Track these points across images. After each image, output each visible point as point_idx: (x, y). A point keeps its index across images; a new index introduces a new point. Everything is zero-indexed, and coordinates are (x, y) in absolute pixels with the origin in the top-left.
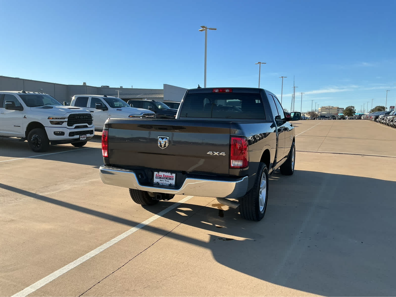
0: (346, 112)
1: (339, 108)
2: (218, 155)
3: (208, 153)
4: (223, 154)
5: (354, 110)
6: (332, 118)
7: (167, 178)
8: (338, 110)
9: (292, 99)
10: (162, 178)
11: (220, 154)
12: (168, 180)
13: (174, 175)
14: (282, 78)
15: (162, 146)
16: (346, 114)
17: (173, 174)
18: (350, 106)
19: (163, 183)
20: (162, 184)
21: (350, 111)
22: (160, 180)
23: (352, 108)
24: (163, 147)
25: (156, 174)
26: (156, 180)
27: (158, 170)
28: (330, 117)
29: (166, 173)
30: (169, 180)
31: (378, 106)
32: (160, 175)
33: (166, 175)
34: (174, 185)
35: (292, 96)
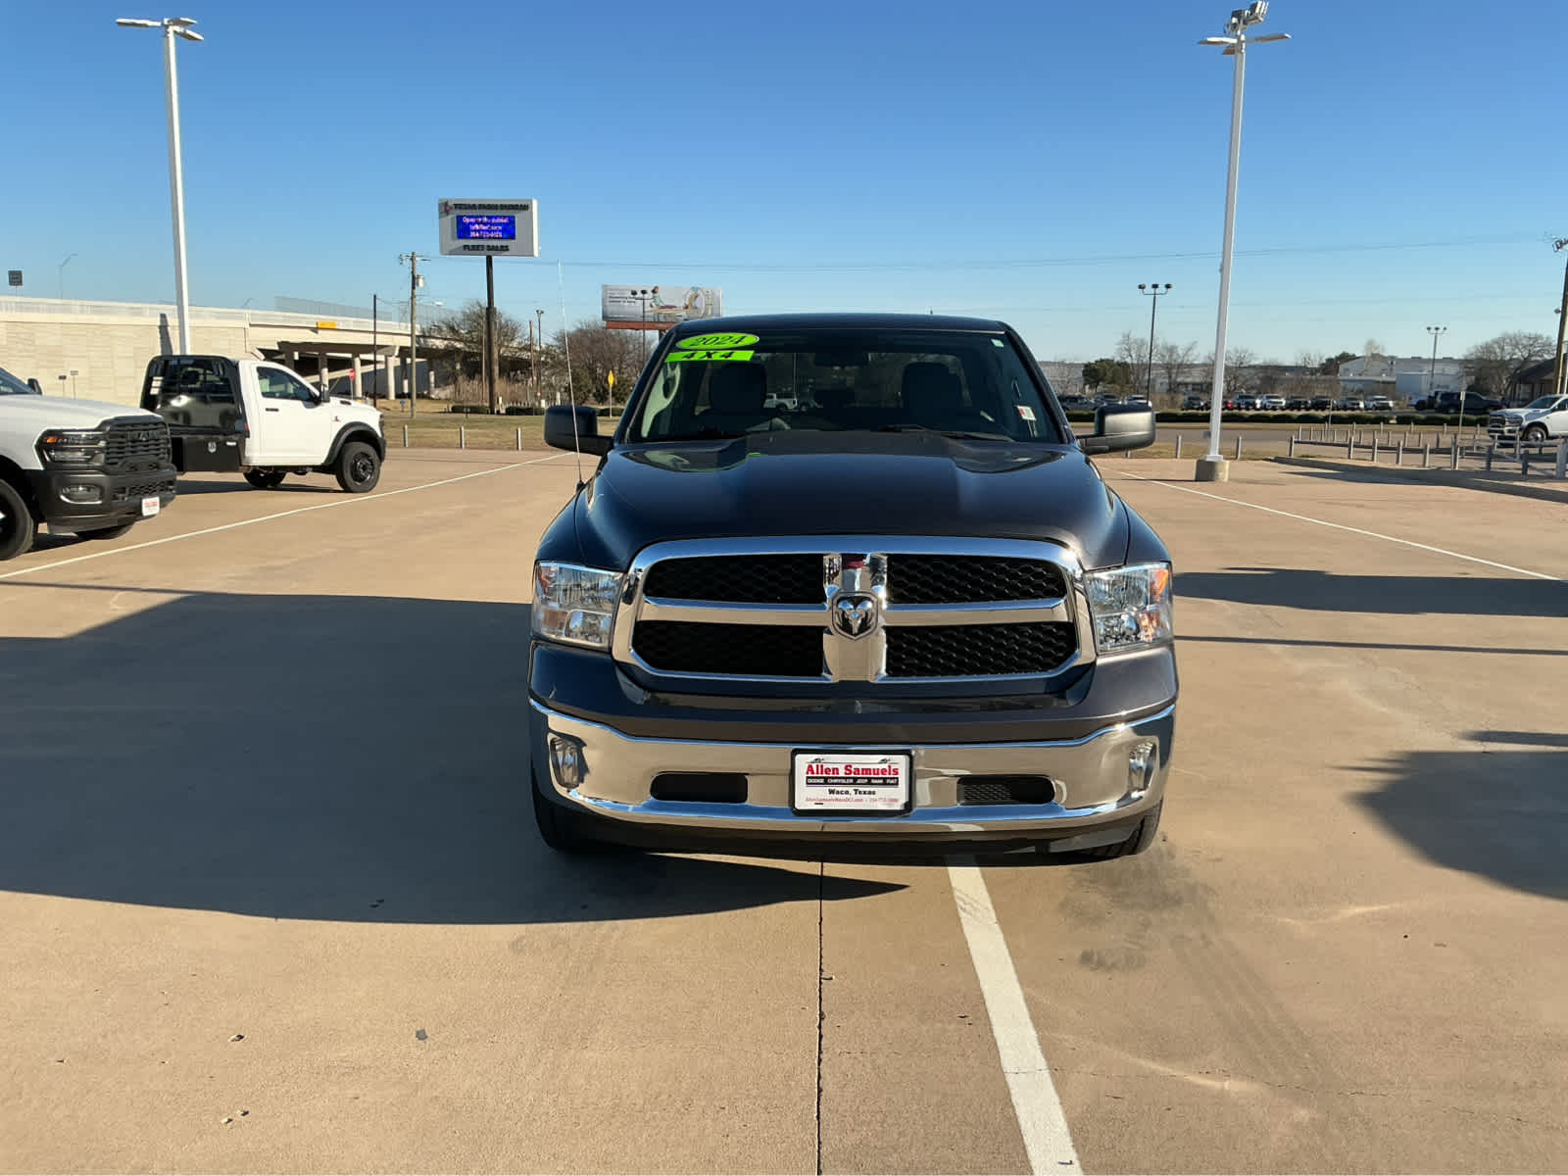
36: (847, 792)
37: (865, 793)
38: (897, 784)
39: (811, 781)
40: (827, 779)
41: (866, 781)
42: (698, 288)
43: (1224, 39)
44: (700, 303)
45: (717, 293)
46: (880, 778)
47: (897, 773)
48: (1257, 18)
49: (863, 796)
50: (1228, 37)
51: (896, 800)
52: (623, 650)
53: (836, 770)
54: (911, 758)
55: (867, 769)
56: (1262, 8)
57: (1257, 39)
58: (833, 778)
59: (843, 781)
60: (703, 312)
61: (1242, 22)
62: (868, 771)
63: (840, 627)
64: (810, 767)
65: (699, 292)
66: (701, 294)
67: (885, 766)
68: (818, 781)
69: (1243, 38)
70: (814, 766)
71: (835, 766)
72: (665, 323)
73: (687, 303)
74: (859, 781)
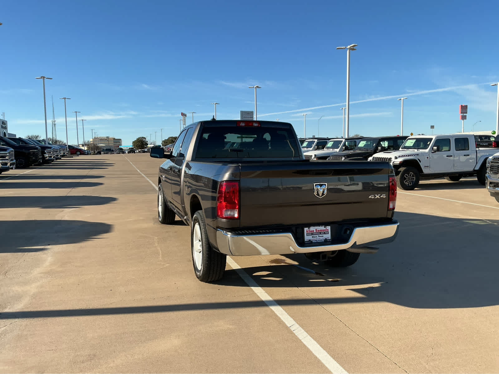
0: (137, 144)
1: (116, 138)
2: (379, 197)
3: (370, 197)
4: (384, 196)
5: (146, 142)
6: (120, 151)
7: (320, 233)
8: (114, 141)
9: (53, 128)
10: (315, 234)
11: (382, 196)
12: (322, 235)
13: (329, 228)
14: (64, 99)
15: (319, 195)
16: (138, 146)
17: (327, 227)
18: (141, 137)
19: (316, 239)
20: (315, 241)
21: (142, 142)
22: (313, 237)
23: (143, 139)
24: (321, 195)
25: (307, 230)
26: (307, 238)
27: (309, 225)
28: (118, 151)
29: (319, 227)
30: (324, 235)
31: (171, 136)
32: (311, 231)
33: (319, 229)
34: (330, 239)
35: (53, 123)
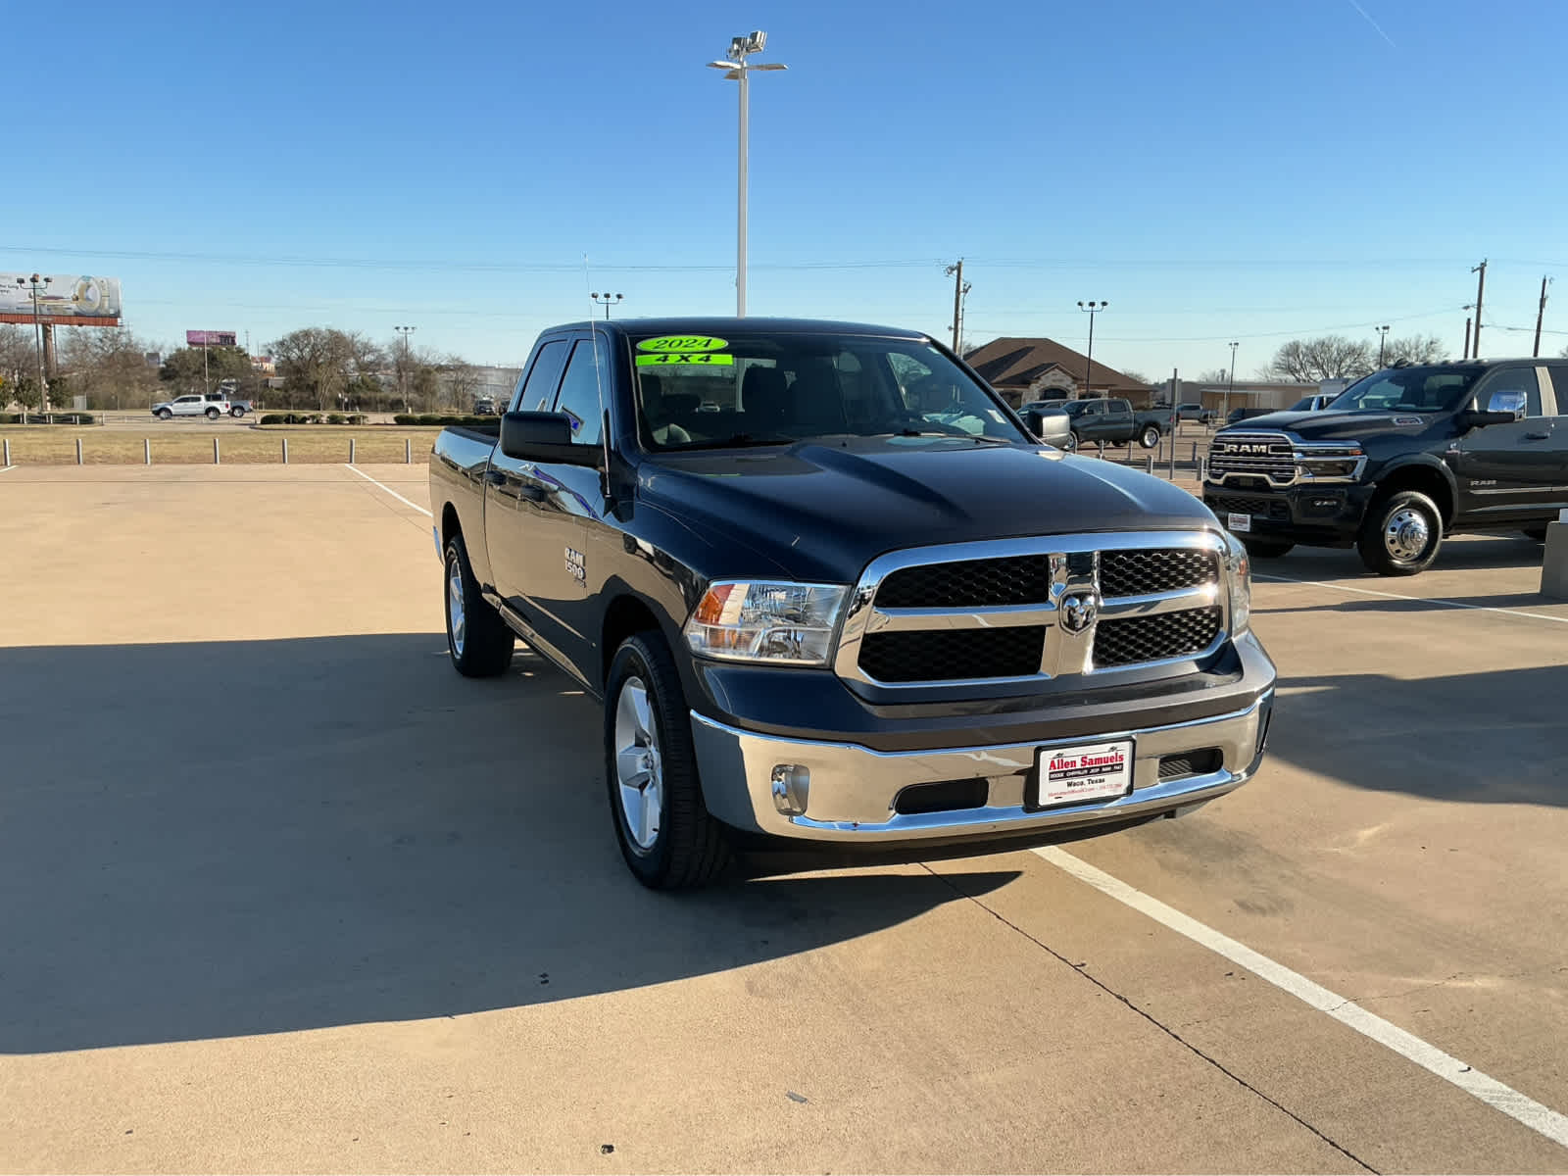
36: (1082, 783)
37: (1096, 782)
38: (1121, 770)
39: (1052, 776)
40: (1063, 772)
41: (1098, 770)
42: (90, 278)
43: (731, 64)
44: (93, 293)
45: (114, 284)
46: (1109, 766)
47: (1122, 759)
48: (757, 47)
49: (1095, 785)
50: (730, 61)
51: (1119, 785)
52: (848, 666)
53: (1074, 763)
54: (1134, 741)
55: (1098, 759)
56: (761, 37)
57: (759, 67)
58: (1071, 771)
59: (1079, 773)
60: (97, 305)
61: (744, 49)
62: (1098, 760)
63: (1065, 623)
64: (1053, 763)
65: (91, 281)
66: (94, 284)
67: (1113, 754)
68: (1059, 775)
69: (745, 65)
70: (1056, 761)
71: (1073, 759)
72: (48, 316)
73: (77, 293)
74: (1092, 771)
